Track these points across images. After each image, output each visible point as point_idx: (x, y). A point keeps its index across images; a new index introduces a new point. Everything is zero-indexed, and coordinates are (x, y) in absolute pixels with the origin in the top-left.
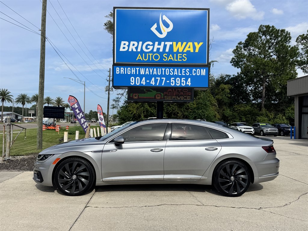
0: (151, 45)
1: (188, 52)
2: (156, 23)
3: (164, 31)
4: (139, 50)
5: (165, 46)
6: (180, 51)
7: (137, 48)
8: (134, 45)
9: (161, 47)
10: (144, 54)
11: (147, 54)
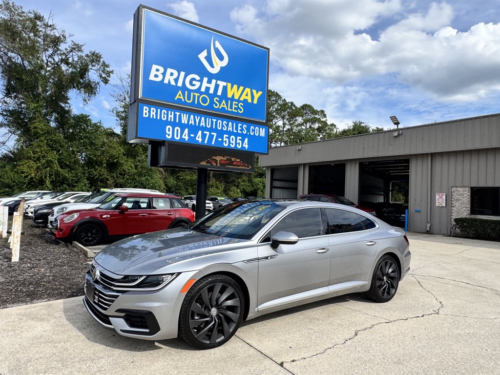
0: (198, 81)
1: (245, 101)
2: (206, 50)
3: (217, 64)
4: (180, 84)
5: (217, 86)
6: (236, 97)
7: (176, 80)
8: (172, 74)
9: (212, 87)
10: (186, 92)
11: (192, 93)
